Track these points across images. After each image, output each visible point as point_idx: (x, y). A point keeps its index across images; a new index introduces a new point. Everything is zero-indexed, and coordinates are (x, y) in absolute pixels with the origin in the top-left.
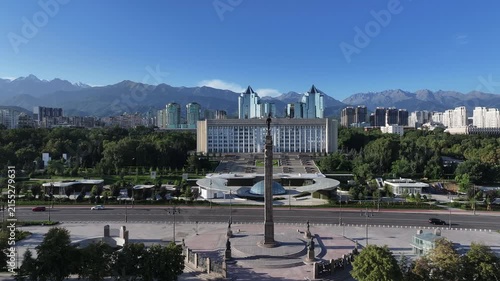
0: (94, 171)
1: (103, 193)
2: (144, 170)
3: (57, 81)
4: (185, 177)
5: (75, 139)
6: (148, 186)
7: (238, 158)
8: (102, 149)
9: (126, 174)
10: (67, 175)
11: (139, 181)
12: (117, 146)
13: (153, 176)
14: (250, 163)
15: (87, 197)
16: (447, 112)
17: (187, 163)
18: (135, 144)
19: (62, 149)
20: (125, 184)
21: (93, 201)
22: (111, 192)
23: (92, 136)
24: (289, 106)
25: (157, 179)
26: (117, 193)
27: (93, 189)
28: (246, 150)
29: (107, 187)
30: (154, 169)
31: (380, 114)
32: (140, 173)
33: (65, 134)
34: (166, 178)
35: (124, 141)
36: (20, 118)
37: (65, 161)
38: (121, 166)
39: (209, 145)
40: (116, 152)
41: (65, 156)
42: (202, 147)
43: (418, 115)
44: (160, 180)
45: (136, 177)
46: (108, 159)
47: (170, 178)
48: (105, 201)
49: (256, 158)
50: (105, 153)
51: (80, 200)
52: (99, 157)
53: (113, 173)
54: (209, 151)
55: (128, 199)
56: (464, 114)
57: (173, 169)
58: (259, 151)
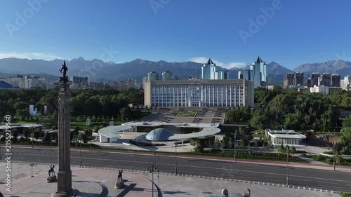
7: (169, 110)
24: (240, 73)
28: (176, 105)
31: (315, 77)
39: (152, 100)
42: (148, 102)
54: (152, 105)
58: (189, 105)
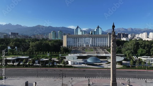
0: (26, 53)
1: (28, 62)
2: (45, 53)
3: (18, 25)
4: (60, 55)
5: (20, 42)
6: (47, 59)
7: (78, 48)
8: (29, 45)
9: (38, 54)
10: (16, 55)
11: (43, 57)
12: (35, 44)
13: (48, 55)
14: (83, 50)
15: (21, 64)
16: (141, 34)
17: (61, 50)
18: (41, 43)
19: (16, 45)
20: (37, 58)
21: (24, 66)
22: (31, 62)
23: (27, 41)
25: (50, 56)
26: (34, 62)
27: (24, 61)
28: (80, 46)
29: (30, 59)
30: (48, 52)
31: (119, 35)
32: (43, 54)
33: (18, 40)
34: (53, 56)
35: (37, 42)
36: (4, 36)
37: (16, 49)
38: (36, 51)
39: (67, 44)
40: (34, 46)
41: (16, 47)
42: (65, 44)
43: (131, 35)
44: (51, 57)
45: (42, 55)
46: (31, 48)
47: (55, 56)
48: (29, 66)
49: (85, 48)
50: (30, 46)
51: (18, 65)
52: (28, 48)
53: (33, 54)
54: (67, 46)
55: (38, 65)
56: (146, 35)
57: (55, 52)
58: (85, 46)
